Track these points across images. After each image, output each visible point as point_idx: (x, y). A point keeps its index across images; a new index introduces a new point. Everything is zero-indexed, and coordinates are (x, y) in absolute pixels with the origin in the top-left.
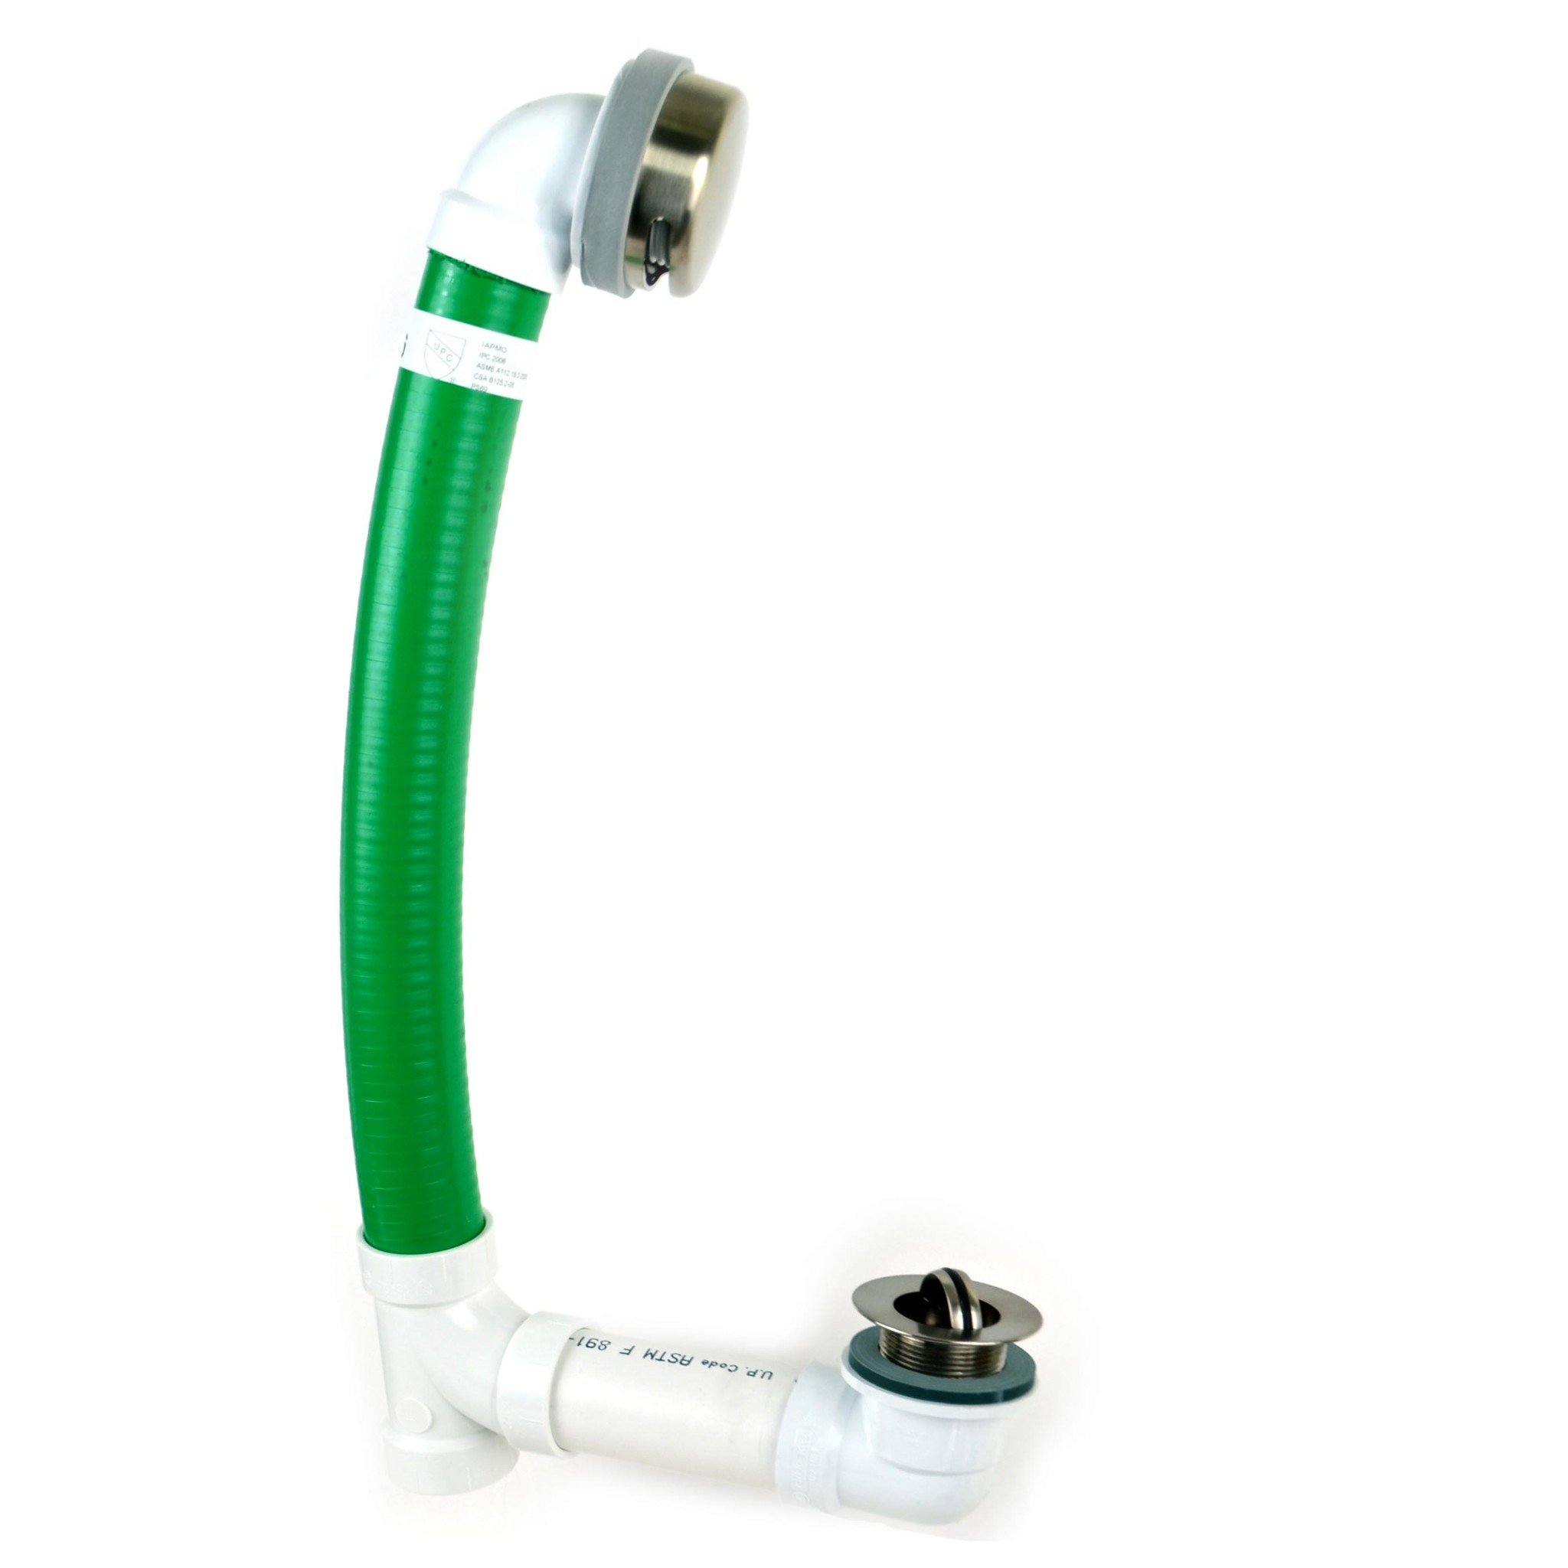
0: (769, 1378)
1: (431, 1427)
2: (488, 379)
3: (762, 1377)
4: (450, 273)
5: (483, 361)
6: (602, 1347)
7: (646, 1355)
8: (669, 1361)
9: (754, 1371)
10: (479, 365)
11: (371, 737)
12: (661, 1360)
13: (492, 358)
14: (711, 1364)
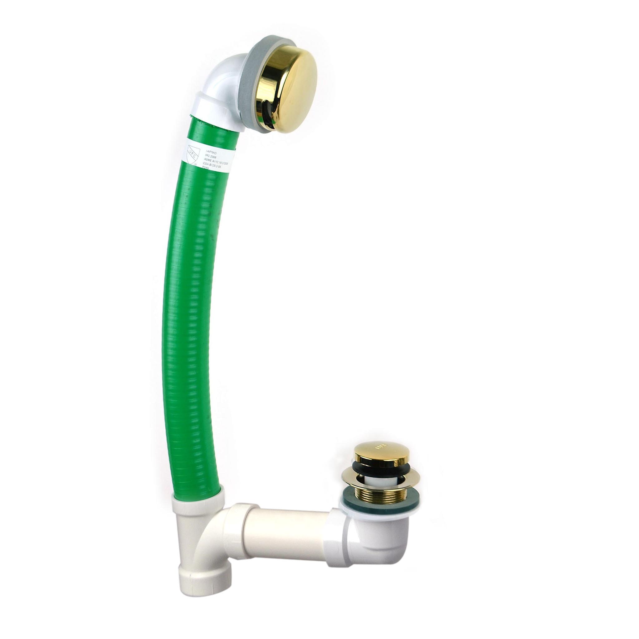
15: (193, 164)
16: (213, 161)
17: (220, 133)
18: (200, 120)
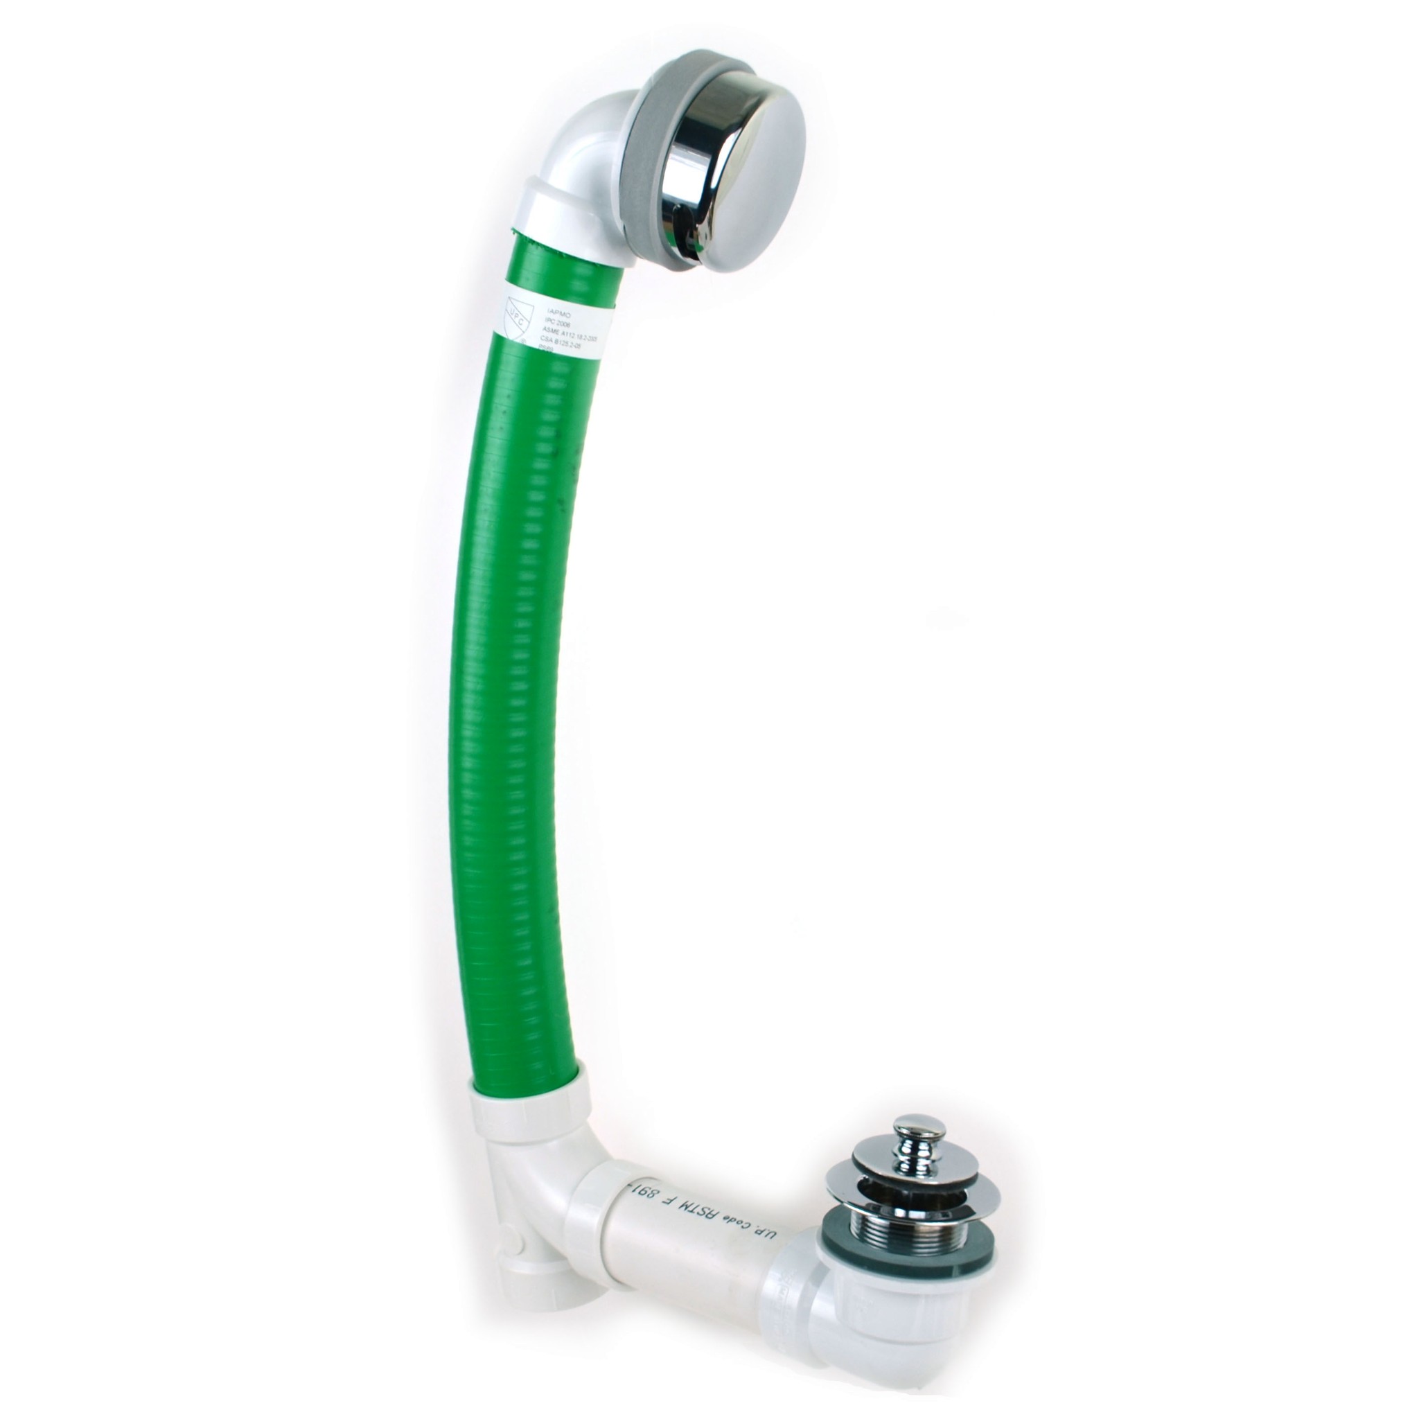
0: (771, 1238)
1: (523, 1250)
2: (554, 341)
3: (766, 1236)
5: (549, 325)
6: (651, 1195)
7: (682, 1206)
8: (698, 1213)
9: (762, 1229)
10: (545, 329)
12: (692, 1211)
13: (556, 322)
14: (731, 1220)
15: (518, 341)
16: (563, 333)
17: (581, 270)
18: (533, 242)
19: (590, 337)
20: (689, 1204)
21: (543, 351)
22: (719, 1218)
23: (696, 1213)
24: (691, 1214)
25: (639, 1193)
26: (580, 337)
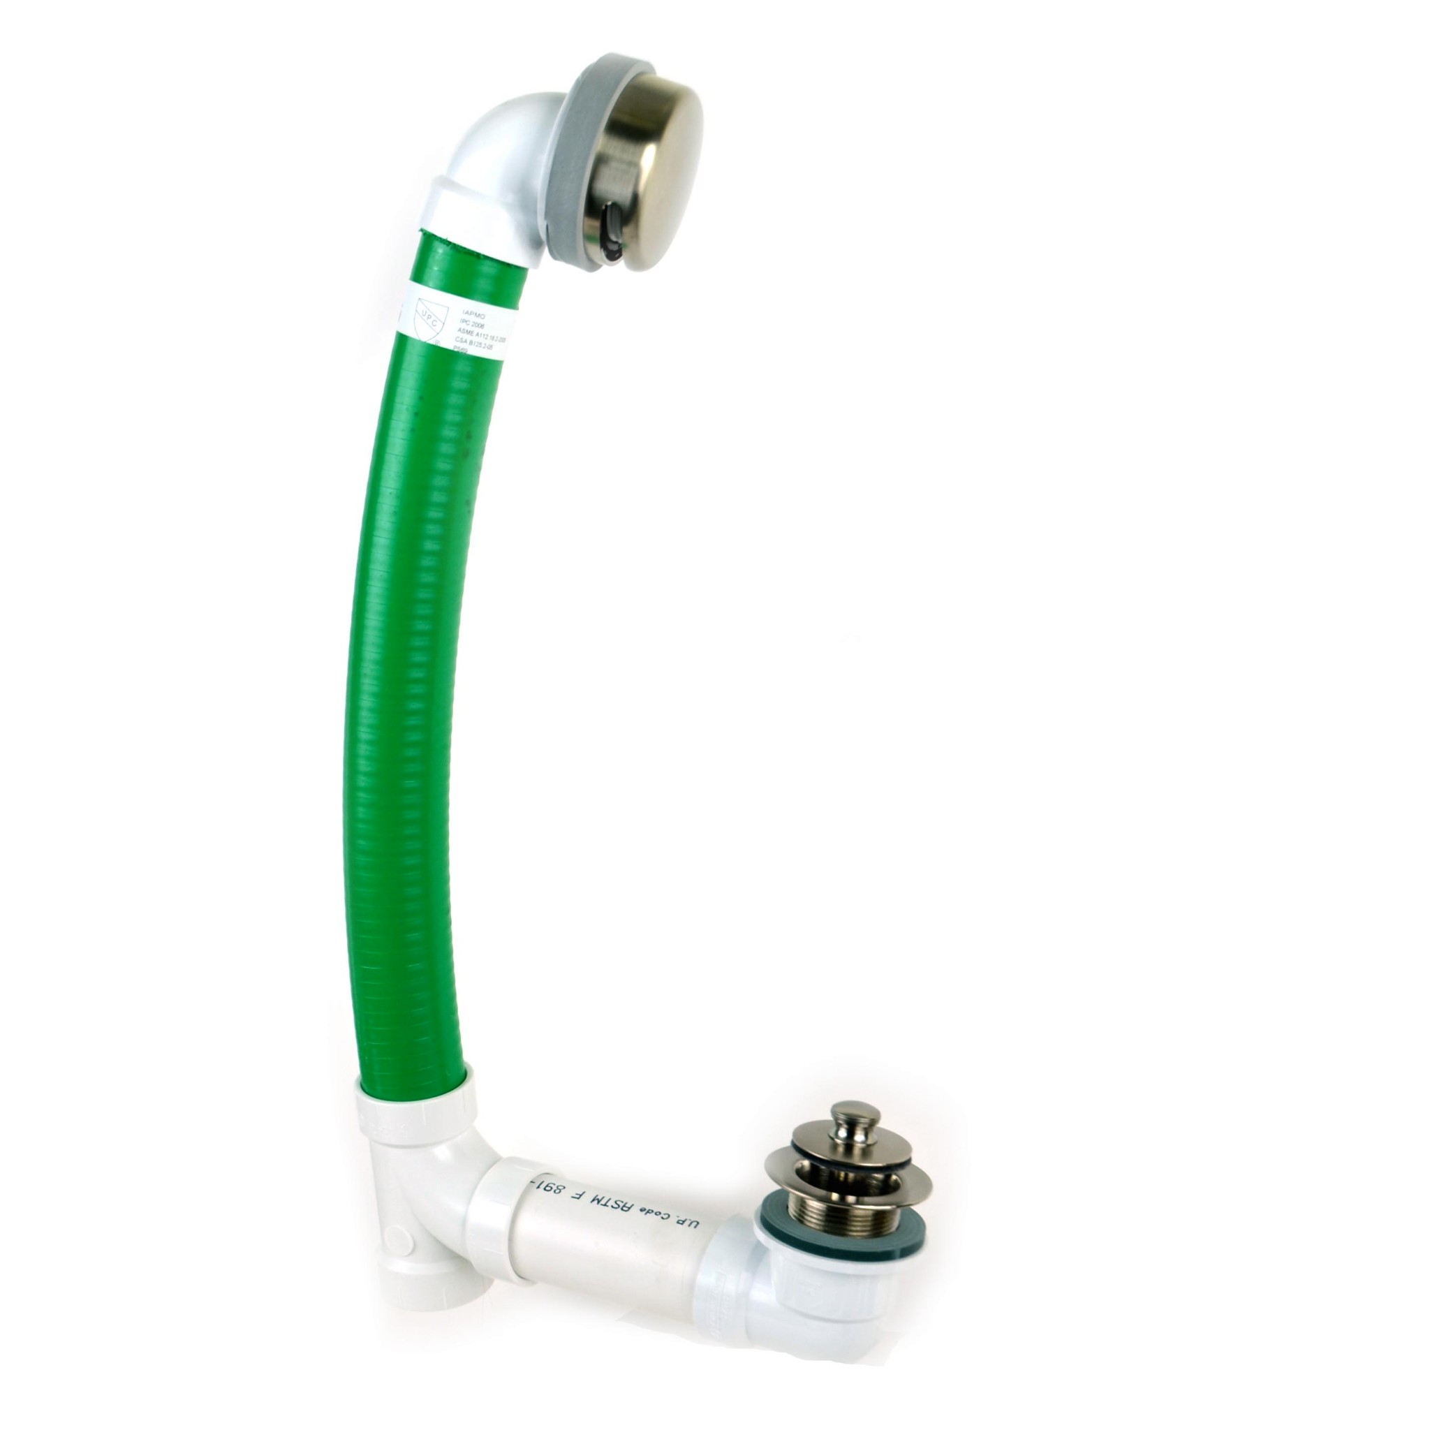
0: (695, 1227)
1: (412, 1252)
2: (468, 342)
3: (689, 1226)
4: (440, 250)
5: (464, 326)
6: (558, 1191)
7: (593, 1200)
8: (612, 1207)
9: (683, 1220)
10: (460, 330)
11: (371, 653)
12: (605, 1205)
13: (471, 324)
14: (648, 1212)
19: (501, 338)
20: (600, 1198)
21: (458, 352)
22: (635, 1210)
23: (610, 1207)
24: (606, 1207)
25: (545, 1189)
26: (493, 338)
